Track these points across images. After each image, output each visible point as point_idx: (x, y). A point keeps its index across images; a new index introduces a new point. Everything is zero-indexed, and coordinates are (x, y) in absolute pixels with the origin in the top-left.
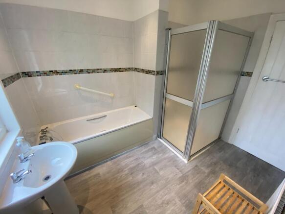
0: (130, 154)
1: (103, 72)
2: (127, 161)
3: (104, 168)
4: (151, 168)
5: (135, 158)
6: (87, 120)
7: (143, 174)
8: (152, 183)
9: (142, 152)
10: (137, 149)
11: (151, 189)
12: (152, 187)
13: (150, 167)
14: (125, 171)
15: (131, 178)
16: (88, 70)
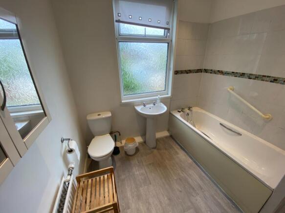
0: (207, 180)
1: (271, 81)
2: (196, 177)
3: (184, 157)
4: (190, 204)
5: (202, 186)
6: (220, 124)
7: (181, 191)
8: (169, 199)
9: (215, 197)
10: (219, 191)
11: (163, 195)
12: (166, 198)
13: (192, 203)
14: (182, 173)
15: (175, 178)
16: (250, 74)
